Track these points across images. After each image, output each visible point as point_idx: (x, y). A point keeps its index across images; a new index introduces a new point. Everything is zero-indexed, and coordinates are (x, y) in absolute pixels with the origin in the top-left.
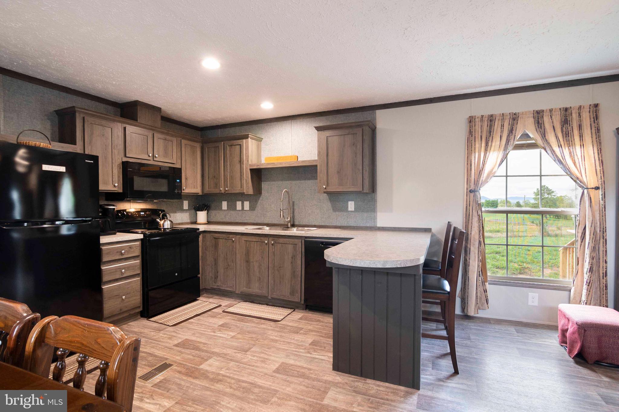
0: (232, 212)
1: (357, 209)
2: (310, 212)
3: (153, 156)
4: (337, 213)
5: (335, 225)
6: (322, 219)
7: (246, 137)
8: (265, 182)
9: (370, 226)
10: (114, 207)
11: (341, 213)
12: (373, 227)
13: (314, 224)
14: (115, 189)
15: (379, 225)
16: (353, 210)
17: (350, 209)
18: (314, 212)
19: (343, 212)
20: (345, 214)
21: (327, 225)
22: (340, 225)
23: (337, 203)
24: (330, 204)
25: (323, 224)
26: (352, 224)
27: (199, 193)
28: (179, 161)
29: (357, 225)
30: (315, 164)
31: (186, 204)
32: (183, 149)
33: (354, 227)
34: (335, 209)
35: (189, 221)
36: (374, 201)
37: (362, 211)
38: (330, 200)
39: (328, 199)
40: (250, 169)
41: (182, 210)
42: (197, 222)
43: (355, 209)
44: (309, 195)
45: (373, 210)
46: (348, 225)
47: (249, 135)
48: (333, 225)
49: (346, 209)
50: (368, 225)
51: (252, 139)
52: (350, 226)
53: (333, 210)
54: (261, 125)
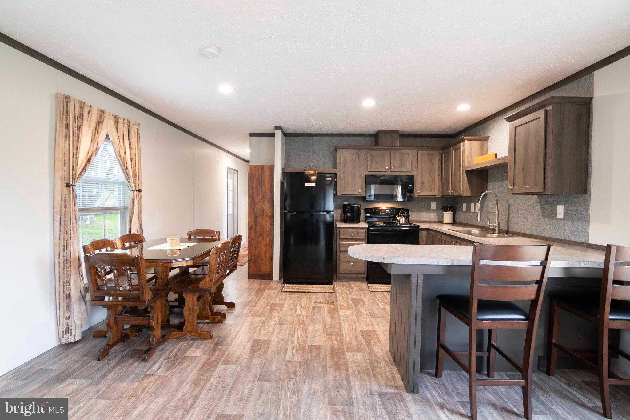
0: (469, 214)
2: (522, 217)
3: (390, 168)
4: (546, 220)
6: (532, 227)
7: (463, 141)
8: (490, 183)
10: (357, 206)
14: (360, 194)
16: (562, 217)
17: (558, 216)
18: (526, 218)
20: (554, 221)
21: (537, 234)
22: (548, 236)
23: (546, 207)
24: (540, 209)
25: (532, 233)
27: (437, 196)
28: (415, 169)
31: (433, 205)
32: (419, 159)
34: (545, 215)
35: (436, 220)
36: (587, 205)
38: (540, 203)
40: (466, 171)
41: (429, 210)
42: (443, 221)
43: (564, 216)
45: (585, 218)
46: (556, 237)
47: (465, 138)
51: (468, 140)
53: (542, 216)
54: (489, 122)
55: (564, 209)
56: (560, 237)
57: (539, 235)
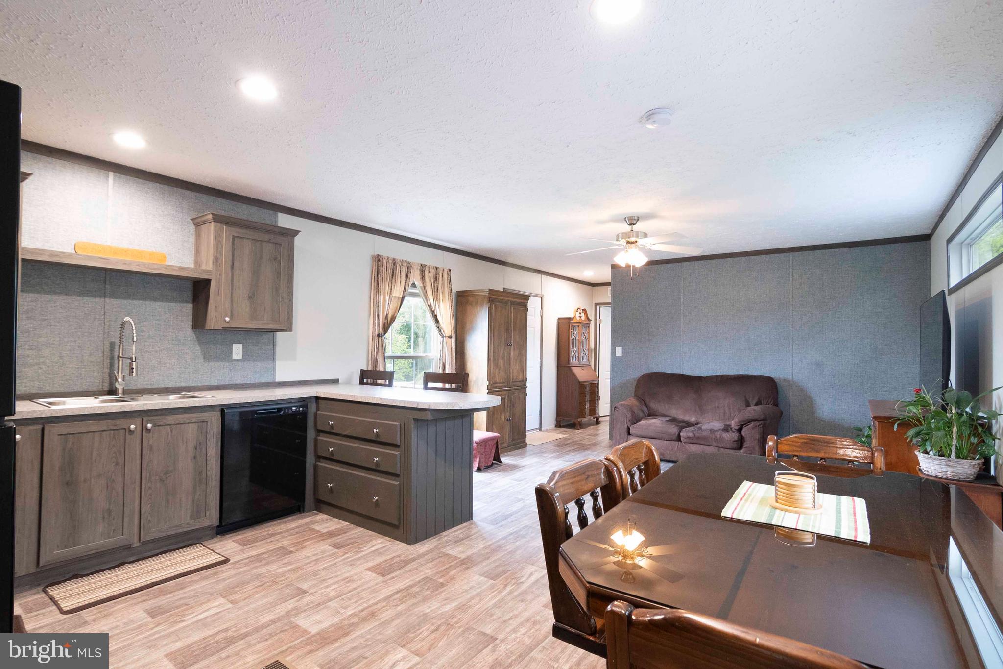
1: (247, 355)
4: (212, 364)
5: (206, 384)
9: (266, 382)
11: (218, 363)
12: (271, 383)
13: (163, 386)
15: (279, 378)
16: (241, 358)
17: (235, 357)
19: (222, 361)
20: (227, 364)
21: (193, 385)
22: (216, 384)
24: (199, 349)
25: (183, 385)
26: (239, 380)
29: (246, 382)
30: (206, 277)
33: (243, 385)
34: (207, 358)
37: (254, 360)
39: (195, 339)
43: (243, 356)
44: (153, 330)
46: (231, 383)
48: (203, 384)
49: (227, 356)
50: (263, 380)
52: (236, 385)
53: (204, 358)
55: (243, 349)
56: (238, 382)
57: (199, 385)
